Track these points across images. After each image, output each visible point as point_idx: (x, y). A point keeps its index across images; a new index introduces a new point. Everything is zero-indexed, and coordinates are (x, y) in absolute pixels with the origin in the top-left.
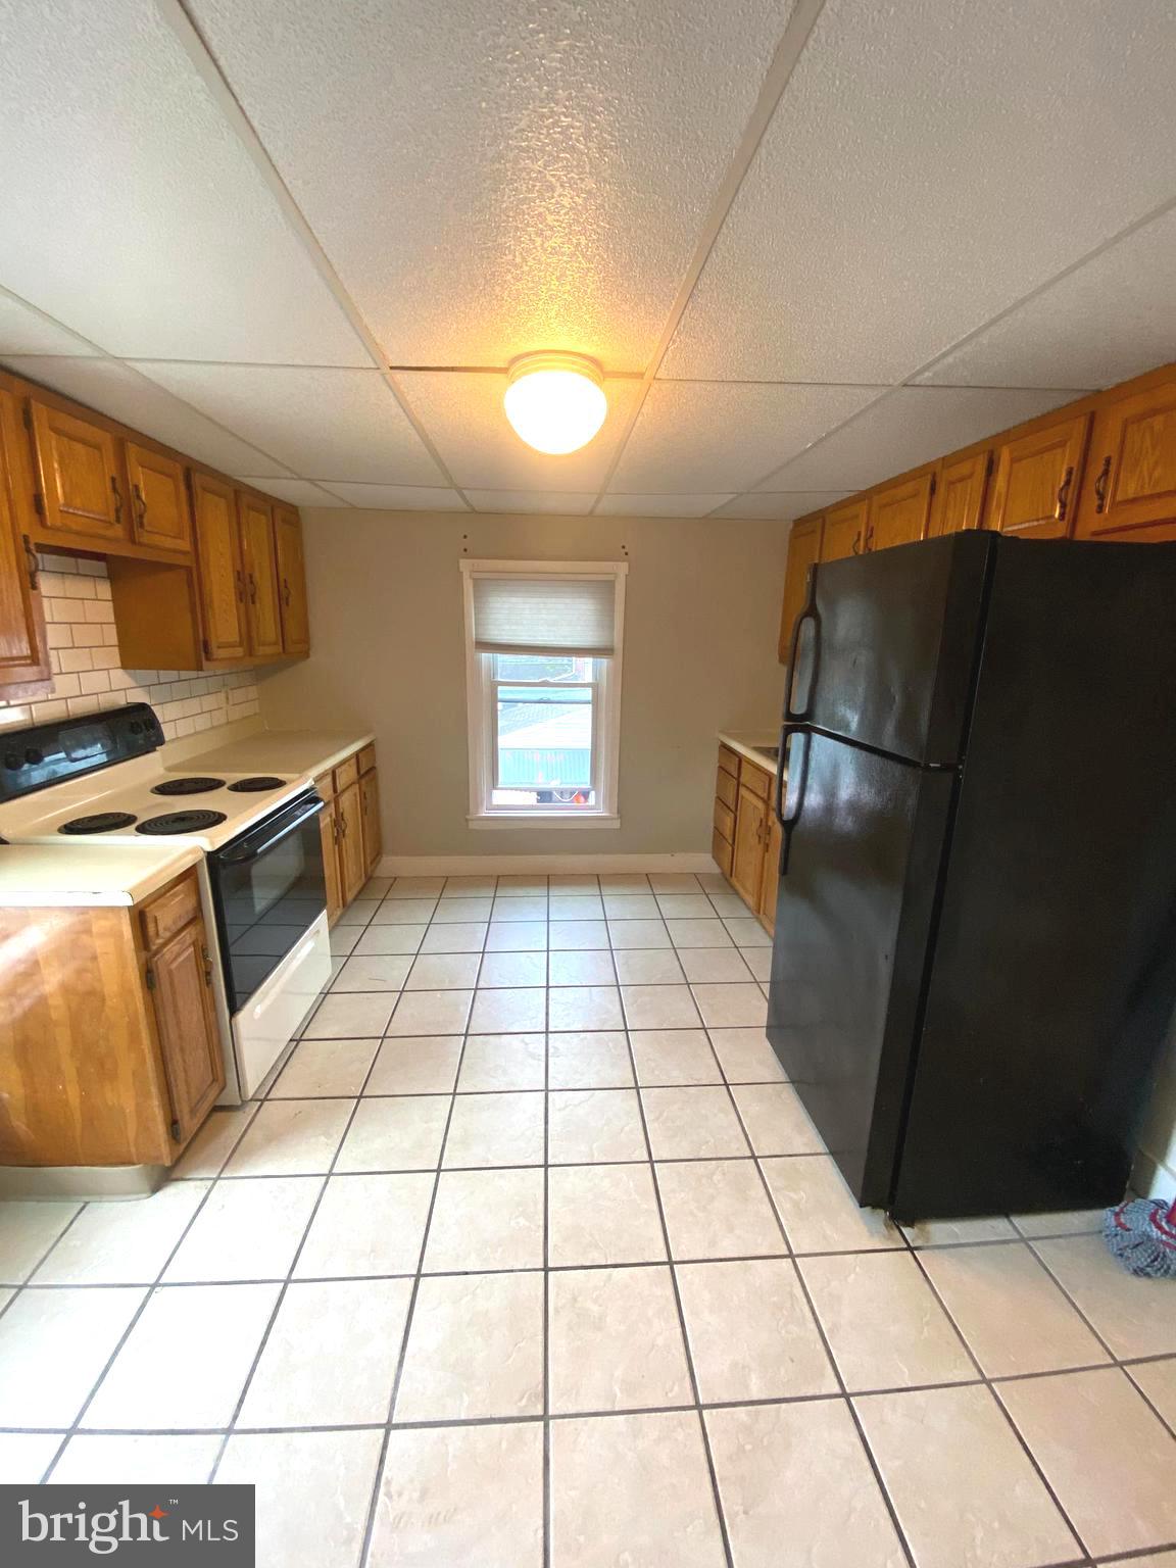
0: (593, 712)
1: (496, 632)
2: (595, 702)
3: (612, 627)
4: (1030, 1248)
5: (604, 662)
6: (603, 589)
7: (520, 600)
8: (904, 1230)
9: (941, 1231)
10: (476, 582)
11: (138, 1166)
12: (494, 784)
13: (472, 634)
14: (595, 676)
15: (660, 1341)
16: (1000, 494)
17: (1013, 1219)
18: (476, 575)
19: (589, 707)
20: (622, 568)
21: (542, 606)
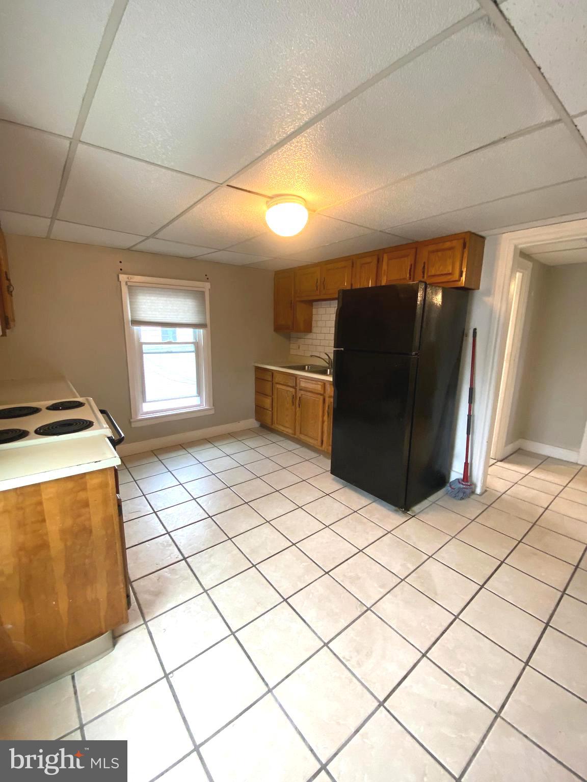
0: (196, 356)
1: (143, 315)
2: (197, 352)
3: (205, 313)
4: (436, 504)
5: (201, 331)
6: (199, 296)
7: (156, 298)
8: (408, 512)
9: (416, 508)
10: (130, 288)
11: (107, 633)
12: (144, 400)
13: (129, 316)
14: (195, 338)
15: (378, 571)
16: (384, 270)
17: (428, 499)
18: (129, 284)
19: (193, 355)
20: (207, 286)
21: (168, 302)
